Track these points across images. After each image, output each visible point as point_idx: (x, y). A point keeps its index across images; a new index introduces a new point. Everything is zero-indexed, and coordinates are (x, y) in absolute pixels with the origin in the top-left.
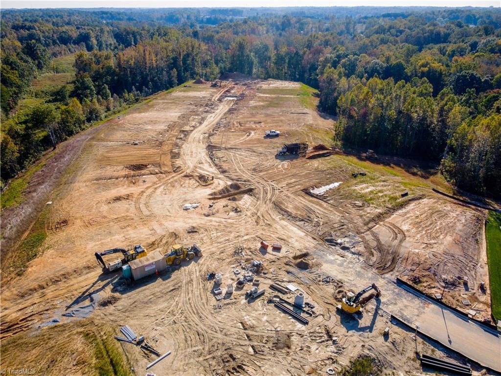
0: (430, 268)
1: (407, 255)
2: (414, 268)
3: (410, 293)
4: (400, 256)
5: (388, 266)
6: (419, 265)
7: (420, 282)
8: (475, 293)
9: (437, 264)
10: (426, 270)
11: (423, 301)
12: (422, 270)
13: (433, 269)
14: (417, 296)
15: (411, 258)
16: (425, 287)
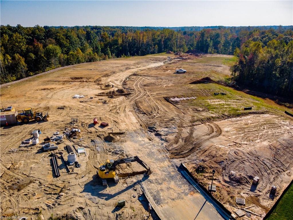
0: (223, 161)
1: (207, 148)
2: (207, 159)
3: (185, 178)
4: (201, 148)
5: (183, 153)
6: (214, 157)
7: (202, 171)
8: (259, 195)
9: (232, 160)
10: (217, 163)
11: (192, 189)
12: (214, 163)
13: (225, 163)
14: (189, 183)
15: (210, 151)
16: (205, 177)
